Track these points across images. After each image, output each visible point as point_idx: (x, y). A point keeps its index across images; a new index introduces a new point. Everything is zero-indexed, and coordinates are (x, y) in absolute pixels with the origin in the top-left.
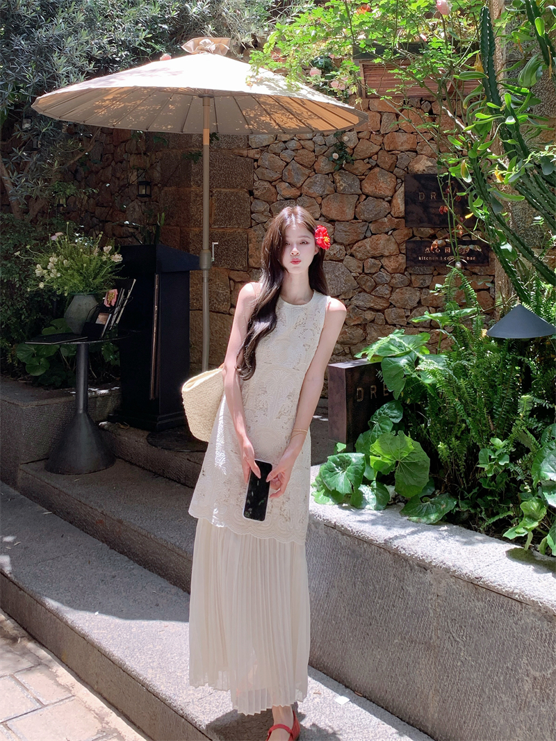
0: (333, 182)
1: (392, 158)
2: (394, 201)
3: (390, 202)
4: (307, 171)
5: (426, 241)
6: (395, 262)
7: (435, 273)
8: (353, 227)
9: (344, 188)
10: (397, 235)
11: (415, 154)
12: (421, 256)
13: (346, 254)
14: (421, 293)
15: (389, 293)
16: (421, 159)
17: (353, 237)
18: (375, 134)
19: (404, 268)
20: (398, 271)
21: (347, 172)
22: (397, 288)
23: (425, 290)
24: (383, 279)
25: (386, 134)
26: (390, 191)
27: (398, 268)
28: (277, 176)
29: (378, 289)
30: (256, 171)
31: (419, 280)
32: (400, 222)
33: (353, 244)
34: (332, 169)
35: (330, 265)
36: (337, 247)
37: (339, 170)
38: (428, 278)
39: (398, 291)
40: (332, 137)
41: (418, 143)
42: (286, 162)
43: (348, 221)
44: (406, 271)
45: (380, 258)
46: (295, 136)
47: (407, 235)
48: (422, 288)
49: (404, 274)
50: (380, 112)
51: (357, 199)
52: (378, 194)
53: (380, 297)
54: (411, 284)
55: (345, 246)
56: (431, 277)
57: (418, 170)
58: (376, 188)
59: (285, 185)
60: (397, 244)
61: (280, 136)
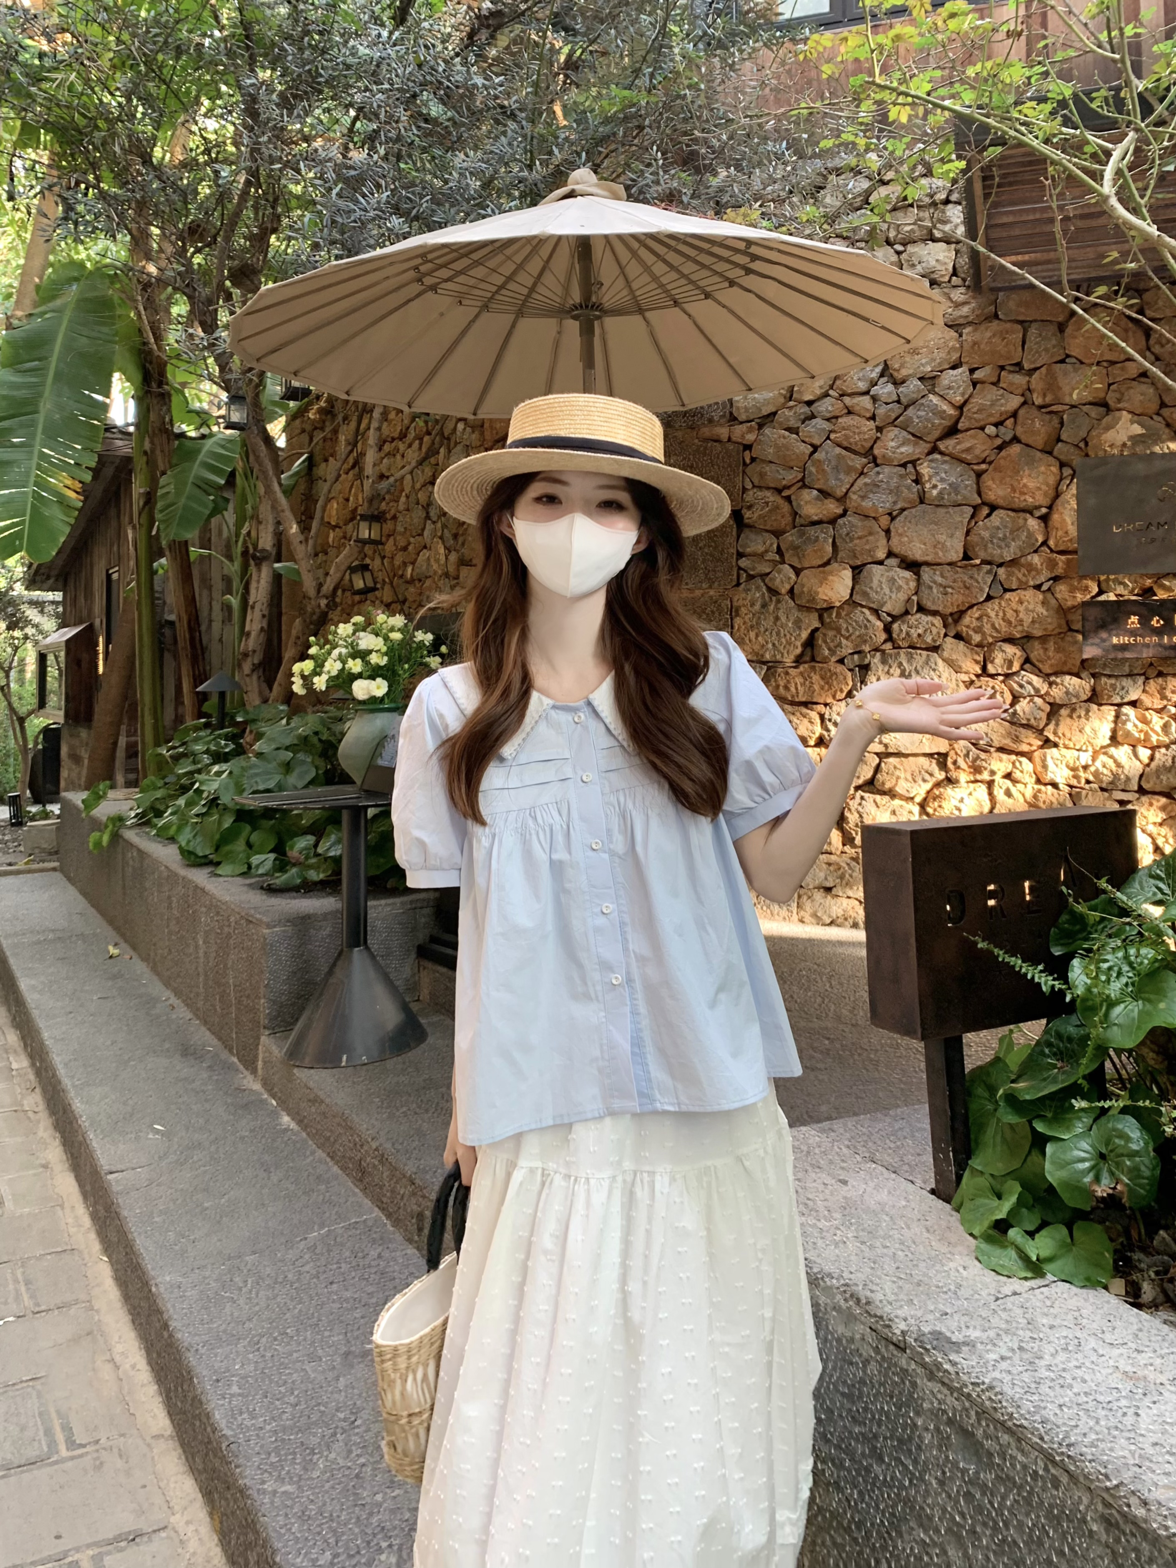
0: (917, 481)
1: (1050, 421)
2: (1055, 517)
4: (858, 462)
5: (1129, 601)
6: (1058, 650)
7: (1152, 673)
8: (962, 576)
9: (941, 493)
10: (1062, 589)
11: (1102, 410)
12: (1117, 636)
13: (946, 635)
14: (1117, 716)
15: (1044, 716)
16: (1117, 421)
17: (961, 598)
18: (1011, 372)
19: (1078, 663)
20: (1065, 669)
21: (947, 458)
22: (1061, 706)
23: (1127, 710)
24: (1029, 687)
25: (1036, 369)
26: (1045, 494)
27: (1065, 663)
28: (790, 477)
29: (1018, 707)
30: (748, 470)
31: (1113, 687)
32: (1068, 562)
33: (961, 613)
34: (913, 453)
35: (910, 658)
36: (925, 619)
37: (929, 454)
38: (1135, 682)
39: (1064, 712)
40: (914, 385)
41: (1110, 385)
42: (812, 445)
43: (950, 564)
44: (1083, 668)
45: (1023, 641)
46: (831, 387)
47: (1086, 589)
48: (1120, 705)
49: (1078, 675)
50: (1021, 322)
51: (969, 516)
52: (1018, 503)
53: (1023, 726)
54: (1095, 698)
55: (944, 618)
56: (1141, 680)
57: (1111, 446)
58: (1014, 490)
59: (807, 496)
60: (1063, 611)
61: (799, 392)
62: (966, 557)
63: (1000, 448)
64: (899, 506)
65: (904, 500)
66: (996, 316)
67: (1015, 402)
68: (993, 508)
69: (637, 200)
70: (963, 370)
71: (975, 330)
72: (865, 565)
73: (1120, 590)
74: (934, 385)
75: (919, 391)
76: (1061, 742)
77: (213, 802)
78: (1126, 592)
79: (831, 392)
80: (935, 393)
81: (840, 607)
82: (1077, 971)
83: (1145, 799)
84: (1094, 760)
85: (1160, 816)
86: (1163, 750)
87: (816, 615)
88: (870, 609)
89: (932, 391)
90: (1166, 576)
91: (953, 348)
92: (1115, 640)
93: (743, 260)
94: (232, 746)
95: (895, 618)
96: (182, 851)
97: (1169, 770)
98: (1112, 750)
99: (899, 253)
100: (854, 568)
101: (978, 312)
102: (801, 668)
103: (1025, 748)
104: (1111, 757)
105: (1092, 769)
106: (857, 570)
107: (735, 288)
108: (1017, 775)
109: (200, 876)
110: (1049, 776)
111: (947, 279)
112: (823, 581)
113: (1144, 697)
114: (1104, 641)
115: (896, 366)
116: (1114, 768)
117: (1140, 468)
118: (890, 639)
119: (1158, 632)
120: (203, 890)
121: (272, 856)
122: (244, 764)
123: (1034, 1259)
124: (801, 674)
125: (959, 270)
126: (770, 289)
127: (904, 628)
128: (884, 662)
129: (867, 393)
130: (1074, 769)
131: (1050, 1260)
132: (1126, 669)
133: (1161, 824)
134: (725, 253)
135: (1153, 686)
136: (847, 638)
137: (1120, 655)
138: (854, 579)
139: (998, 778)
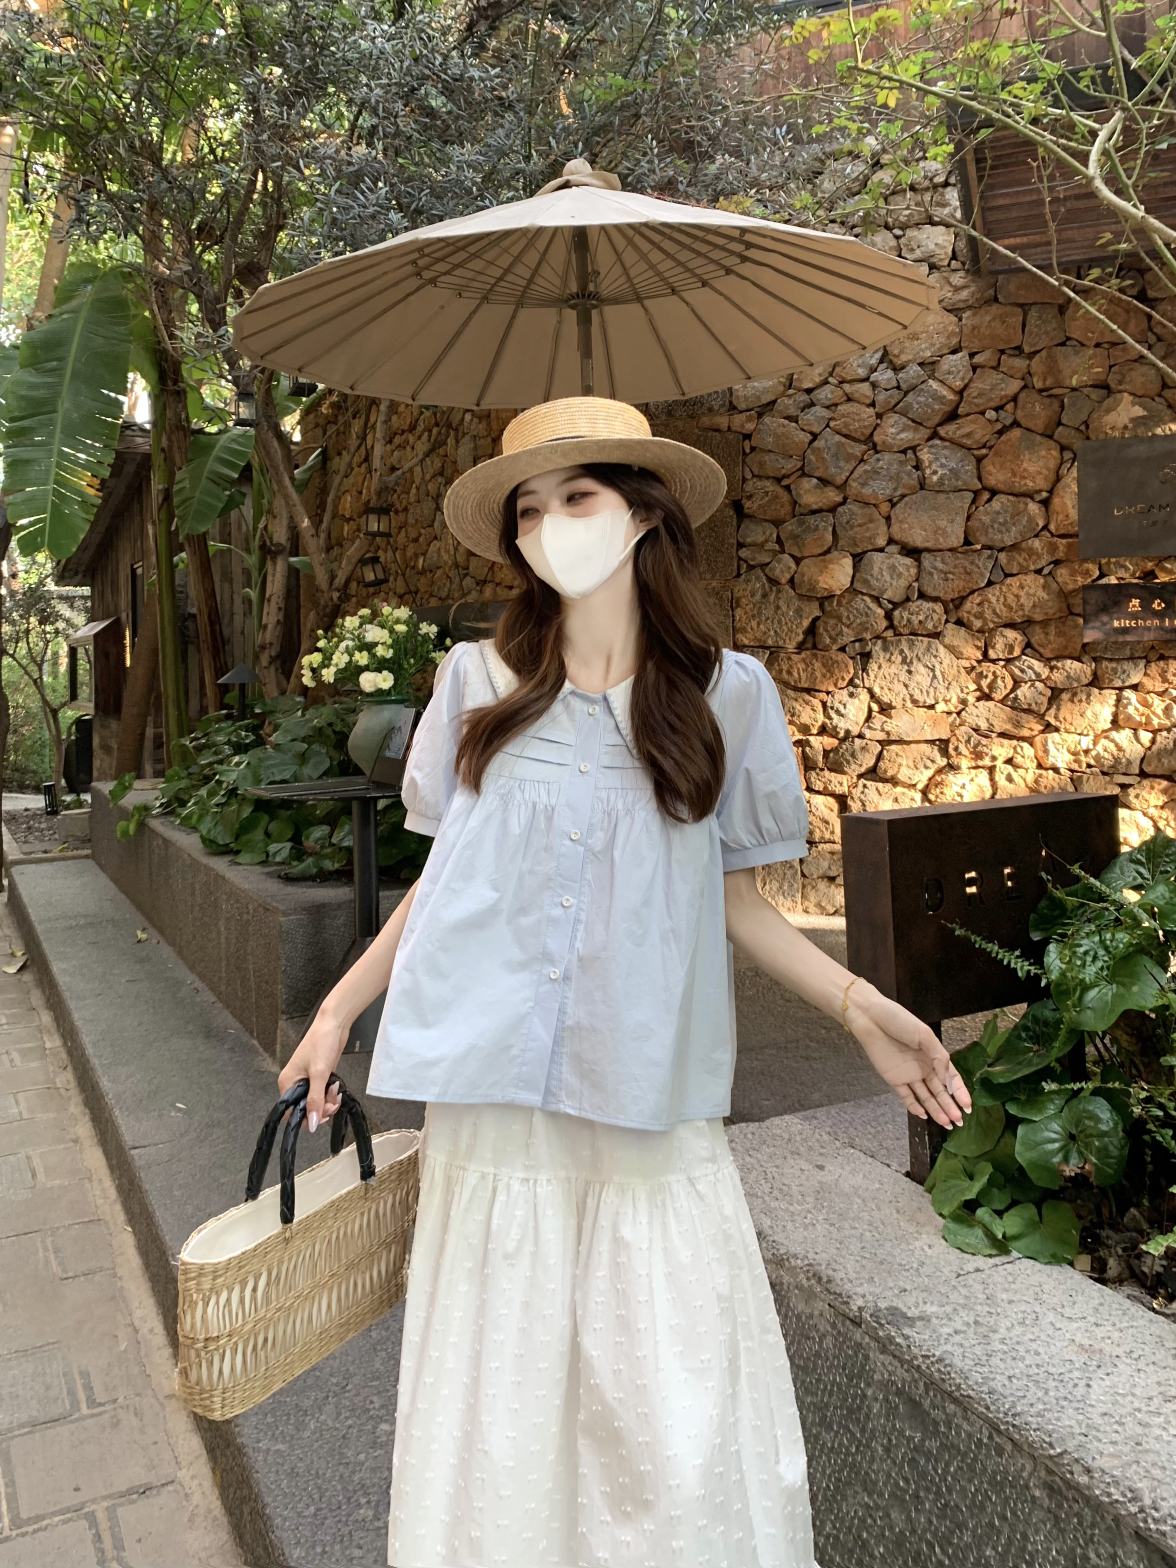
0: (917, 467)
1: (1051, 405)
2: (1056, 501)
3: (1045, 503)
4: (858, 449)
5: (1130, 584)
6: (1059, 634)
7: (1153, 656)
8: (963, 561)
9: (941, 479)
10: (1062, 573)
11: (1103, 392)
12: (1119, 619)
13: (947, 621)
14: (1119, 700)
15: (1045, 700)
16: (1118, 403)
17: (962, 584)
18: (1011, 356)
19: (1079, 647)
20: (1066, 653)
21: (947, 444)
22: (1063, 690)
23: (1128, 693)
24: (1030, 672)
25: (1036, 353)
26: (1046, 478)
27: (1066, 647)
28: (791, 465)
29: (1019, 692)
30: (747, 460)
31: (1115, 671)
32: (1069, 546)
33: (963, 599)
34: (913, 440)
35: (911, 645)
36: (927, 605)
37: (929, 439)
38: (1136, 666)
39: (1065, 696)
40: (914, 370)
41: (1111, 367)
42: (811, 433)
43: (950, 550)
44: (1083, 652)
45: (1023, 626)
46: (831, 374)
47: (1087, 573)
48: (1121, 689)
49: (1079, 660)
50: (1021, 305)
51: (969, 500)
52: (1018, 488)
53: (1025, 711)
54: (1096, 682)
55: (945, 603)
56: (1142, 663)
57: (1112, 428)
58: (1014, 475)
59: (809, 484)
60: (1063, 595)
61: (798, 380)
62: (967, 542)
63: (1000, 433)
64: (899, 493)
65: (904, 486)
66: (996, 300)
67: (1015, 385)
68: (994, 493)
69: (634, 190)
70: (962, 355)
71: (975, 315)
72: (865, 552)
73: (1121, 573)
74: (933, 371)
75: (919, 376)
76: (1062, 727)
77: (232, 792)
78: (1127, 575)
79: (831, 379)
80: (934, 379)
81: (842, 595)
82: (1053, 957)
83: (1146, 782)
84: (1095, 743)
85: (1162, 799)
86: (1164, 734)
87: (817, 604)
88: (871, 596)
89: (932, 376)
90: (1168, 558)
91: (953, 333)
92: (1116, 624)
93: (738, 248)
94: (253, 737)
95: (896, 605)
96: (204, 839)
97: (1170, 753)
98: (1114, 734)
99: (897, 237)
100: (854, 556)
101: (978, 296)
102: (803, 655)
103: (1026, 733)
104: (1113, 741)
105: (1094, 753)
106: (858, 558)
107: (732, 277)
108: (1018, 760)
109: (220, 865)
110: (1050, 761)
111: (946, 263)
112: (824, 569)
113: (1145, 680)
114: (1104, 624)
115: (896, 352)
116: (1115, 752)
117: (1142, 450)
118: (891, 626)
119: (1160, 615)
120: (223, 878)
121: (289, 845)
122: (261, 755)
123: (1000, 1236)
124: (804, 660)
125: (958, 253)
126: (766, 277)
127: (905, 615)
128: (885, 649)
129: (866, 379)
130: (1074, 754)
131: (1015, 1238)
132: (1128, 653)
133: (1162, 807)
134: (721, 241)
135: (1154, 669)
136: (848, 626)
137: (1121, 639)
138: (854, 567)
139: (999, 763)
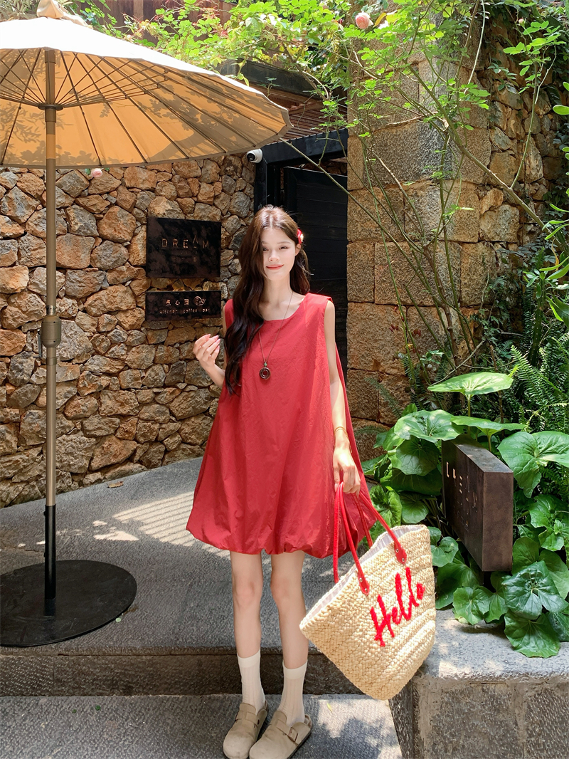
0: (67, 219)
1: (132, 196)
2: (133, 246)
3: (128, 248)
4: (34, 203)
5: (164, 292)
6: (133, 317)
7: (171, 327)
8: (89, 276)
9: (79, 228)
10: (135, 286)
11: (154, 194)
12: (162, 310)
13: (79, 310)
14: (156, 350)
15: (125, 353)
16: (160, 201)
17: (88, 289)
20: (135, 327)
21: (82, 208)
23: (161, 346)
24: (119, 337)
26: (129, 234)
27: (135, 324)
31: (156, 335)
32: (138, 271)
33: (87, 298)
34: (65, 203)
36: (69, 301)
37: (72, 205)
39: (134, 350)
41: (157, 182)
42: (6, 188)
43: (83, 269)
45: (116, 313)
48: (158, 344)
49: (140, 330)
51: (93, 242)
52: (117, 238)
53: (116, 359)
54: (147, 341)
55: (78, 300)
56: (166, 331)
57: (158, 213)
58: (115, 231)
59: (4, 220)
60: (134, 297)
62: (90, 266)
63: (109, 207)
65: (60, 230)
67: (119, 182)
68: (104, 240)
72: (36, 267)
73: (159, 286)
78: (161, 287)
81: (21, 293)
87: (5, 298)
88: (37, 294)
92: (161, 312)
100: (29, 268)
106: (32, 269)
112: (12, 275)
113: (167, 339)
114: (156, 312)
119: (178, 308)
135: (171, 333)
136: (25, 313)
138: (30, 275)
